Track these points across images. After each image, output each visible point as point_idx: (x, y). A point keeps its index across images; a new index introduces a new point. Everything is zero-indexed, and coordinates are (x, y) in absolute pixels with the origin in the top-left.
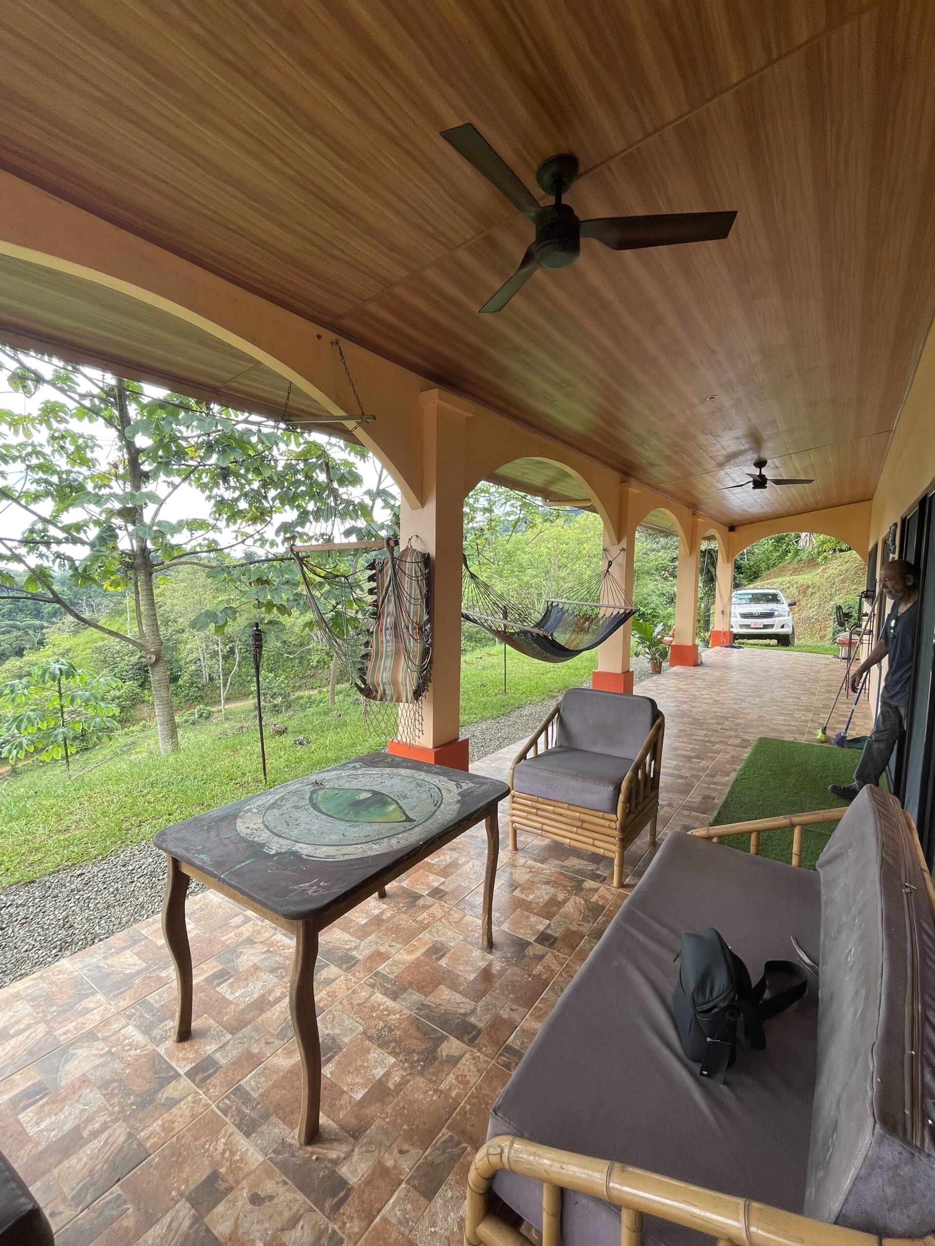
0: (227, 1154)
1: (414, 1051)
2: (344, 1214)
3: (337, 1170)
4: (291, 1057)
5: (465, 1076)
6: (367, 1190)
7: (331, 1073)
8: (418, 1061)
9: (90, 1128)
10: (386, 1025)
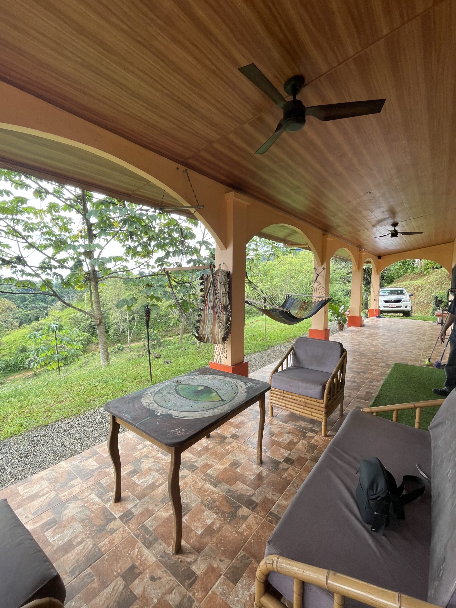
0: (139, 557)
1: (225, 512)
2: (194, 588)
3: (190, 567)
4: (168, 512)
5: (251, 526)
6: (205, 578)
7: (186, 521)
8: (228, 517)
9: (76, 540)
10: (212, 499)
